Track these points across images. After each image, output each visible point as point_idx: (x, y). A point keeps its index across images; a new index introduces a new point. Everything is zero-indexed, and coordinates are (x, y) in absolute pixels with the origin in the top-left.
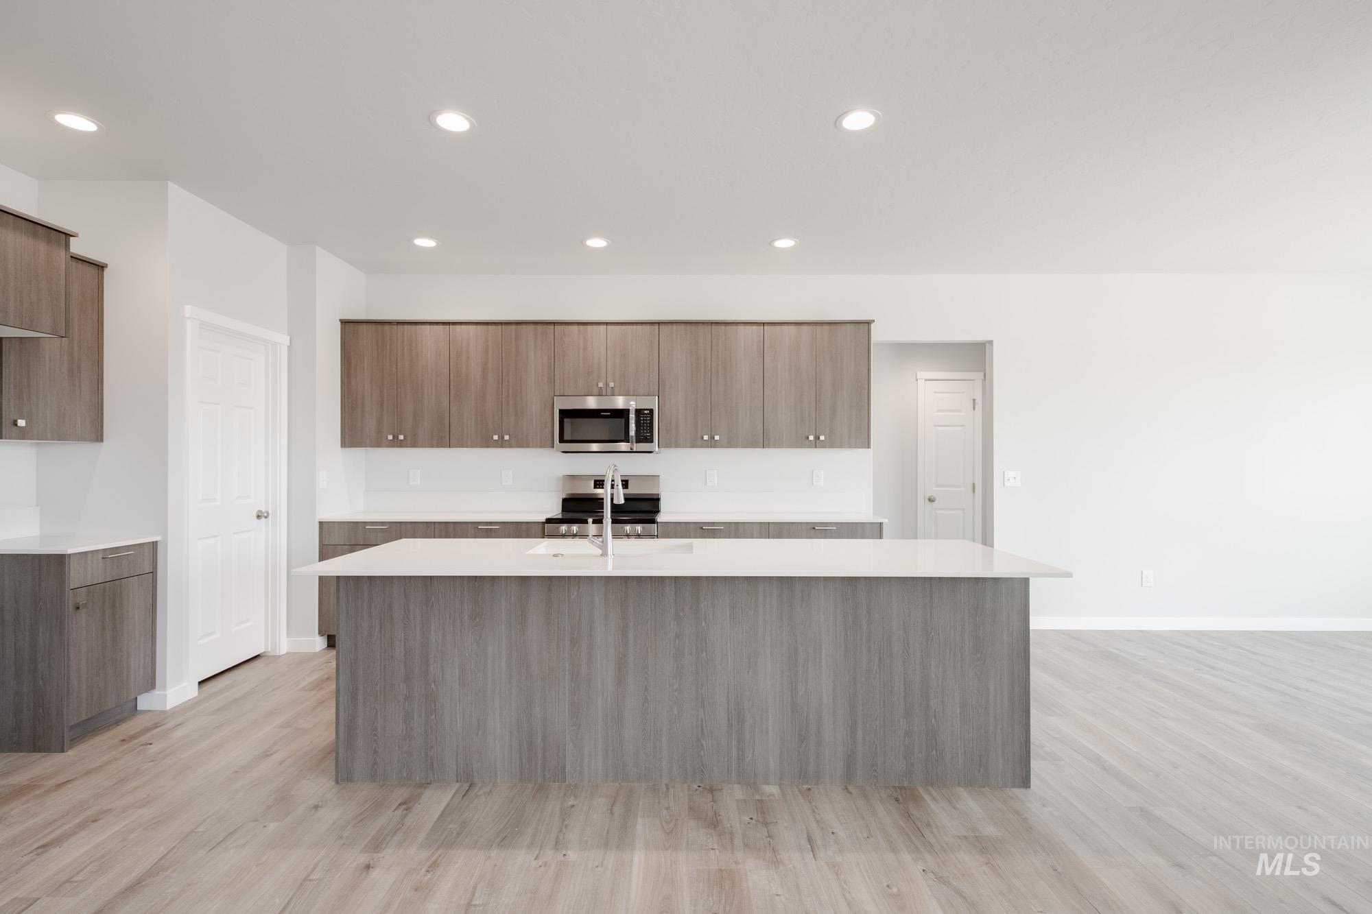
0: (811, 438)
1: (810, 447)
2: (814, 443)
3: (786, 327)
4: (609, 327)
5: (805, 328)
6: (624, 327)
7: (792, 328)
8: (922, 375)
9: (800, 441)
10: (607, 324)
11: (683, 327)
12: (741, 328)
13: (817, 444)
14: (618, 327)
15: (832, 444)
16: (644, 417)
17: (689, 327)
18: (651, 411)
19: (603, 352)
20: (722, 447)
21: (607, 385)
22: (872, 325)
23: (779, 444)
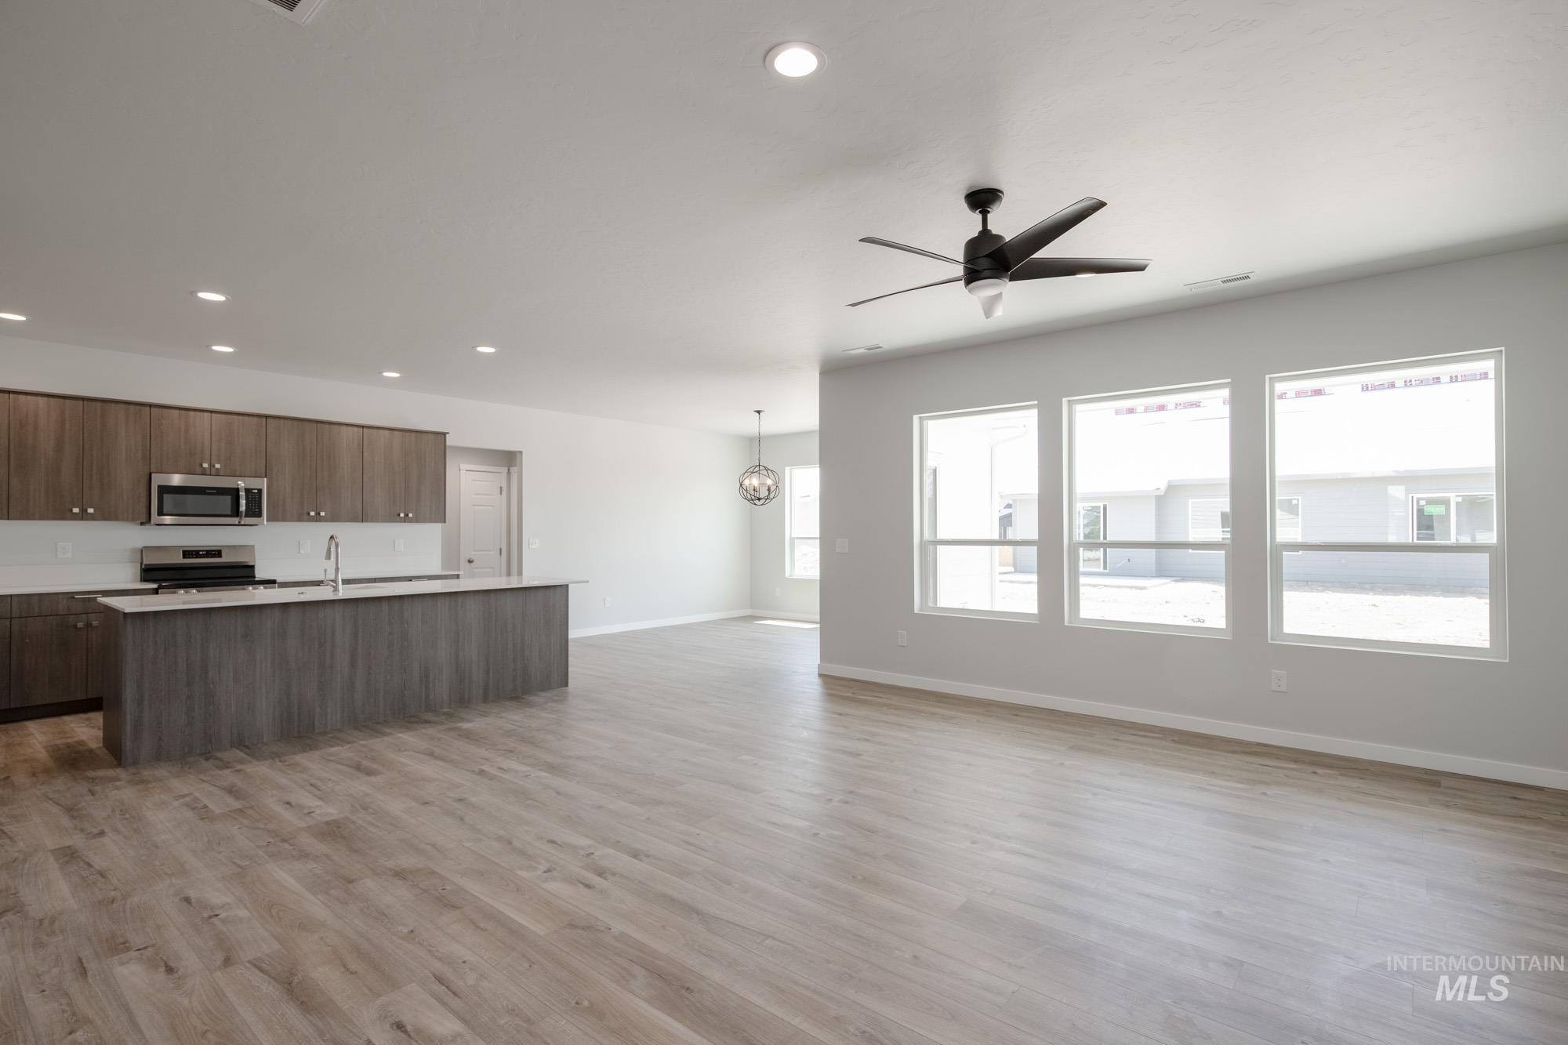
0: (402, 515)
1: (401, 522)
2: (403, 519)
3: (382, 431)
4: (213, 415)
5: (396, 433)
6: (230, 416)
7: (387, 432)
8: (464, 466)
9: (393, 517)
10: (211, 412)
11: (290, 422)
12: (344, 428)
13: (406, 519)
14: (224, 416)
15: (417, 520)
16: (254, 497)
17: (296, 423)
18: (260, 491)
19: (207, 437)
20: (326, 521)
21: (212, 466)
22: (447, 435)
23: (375, 519)
